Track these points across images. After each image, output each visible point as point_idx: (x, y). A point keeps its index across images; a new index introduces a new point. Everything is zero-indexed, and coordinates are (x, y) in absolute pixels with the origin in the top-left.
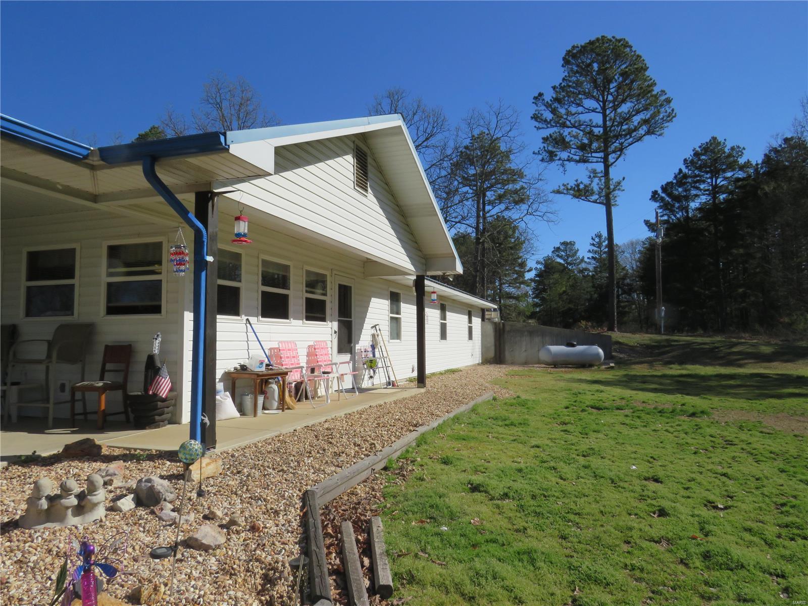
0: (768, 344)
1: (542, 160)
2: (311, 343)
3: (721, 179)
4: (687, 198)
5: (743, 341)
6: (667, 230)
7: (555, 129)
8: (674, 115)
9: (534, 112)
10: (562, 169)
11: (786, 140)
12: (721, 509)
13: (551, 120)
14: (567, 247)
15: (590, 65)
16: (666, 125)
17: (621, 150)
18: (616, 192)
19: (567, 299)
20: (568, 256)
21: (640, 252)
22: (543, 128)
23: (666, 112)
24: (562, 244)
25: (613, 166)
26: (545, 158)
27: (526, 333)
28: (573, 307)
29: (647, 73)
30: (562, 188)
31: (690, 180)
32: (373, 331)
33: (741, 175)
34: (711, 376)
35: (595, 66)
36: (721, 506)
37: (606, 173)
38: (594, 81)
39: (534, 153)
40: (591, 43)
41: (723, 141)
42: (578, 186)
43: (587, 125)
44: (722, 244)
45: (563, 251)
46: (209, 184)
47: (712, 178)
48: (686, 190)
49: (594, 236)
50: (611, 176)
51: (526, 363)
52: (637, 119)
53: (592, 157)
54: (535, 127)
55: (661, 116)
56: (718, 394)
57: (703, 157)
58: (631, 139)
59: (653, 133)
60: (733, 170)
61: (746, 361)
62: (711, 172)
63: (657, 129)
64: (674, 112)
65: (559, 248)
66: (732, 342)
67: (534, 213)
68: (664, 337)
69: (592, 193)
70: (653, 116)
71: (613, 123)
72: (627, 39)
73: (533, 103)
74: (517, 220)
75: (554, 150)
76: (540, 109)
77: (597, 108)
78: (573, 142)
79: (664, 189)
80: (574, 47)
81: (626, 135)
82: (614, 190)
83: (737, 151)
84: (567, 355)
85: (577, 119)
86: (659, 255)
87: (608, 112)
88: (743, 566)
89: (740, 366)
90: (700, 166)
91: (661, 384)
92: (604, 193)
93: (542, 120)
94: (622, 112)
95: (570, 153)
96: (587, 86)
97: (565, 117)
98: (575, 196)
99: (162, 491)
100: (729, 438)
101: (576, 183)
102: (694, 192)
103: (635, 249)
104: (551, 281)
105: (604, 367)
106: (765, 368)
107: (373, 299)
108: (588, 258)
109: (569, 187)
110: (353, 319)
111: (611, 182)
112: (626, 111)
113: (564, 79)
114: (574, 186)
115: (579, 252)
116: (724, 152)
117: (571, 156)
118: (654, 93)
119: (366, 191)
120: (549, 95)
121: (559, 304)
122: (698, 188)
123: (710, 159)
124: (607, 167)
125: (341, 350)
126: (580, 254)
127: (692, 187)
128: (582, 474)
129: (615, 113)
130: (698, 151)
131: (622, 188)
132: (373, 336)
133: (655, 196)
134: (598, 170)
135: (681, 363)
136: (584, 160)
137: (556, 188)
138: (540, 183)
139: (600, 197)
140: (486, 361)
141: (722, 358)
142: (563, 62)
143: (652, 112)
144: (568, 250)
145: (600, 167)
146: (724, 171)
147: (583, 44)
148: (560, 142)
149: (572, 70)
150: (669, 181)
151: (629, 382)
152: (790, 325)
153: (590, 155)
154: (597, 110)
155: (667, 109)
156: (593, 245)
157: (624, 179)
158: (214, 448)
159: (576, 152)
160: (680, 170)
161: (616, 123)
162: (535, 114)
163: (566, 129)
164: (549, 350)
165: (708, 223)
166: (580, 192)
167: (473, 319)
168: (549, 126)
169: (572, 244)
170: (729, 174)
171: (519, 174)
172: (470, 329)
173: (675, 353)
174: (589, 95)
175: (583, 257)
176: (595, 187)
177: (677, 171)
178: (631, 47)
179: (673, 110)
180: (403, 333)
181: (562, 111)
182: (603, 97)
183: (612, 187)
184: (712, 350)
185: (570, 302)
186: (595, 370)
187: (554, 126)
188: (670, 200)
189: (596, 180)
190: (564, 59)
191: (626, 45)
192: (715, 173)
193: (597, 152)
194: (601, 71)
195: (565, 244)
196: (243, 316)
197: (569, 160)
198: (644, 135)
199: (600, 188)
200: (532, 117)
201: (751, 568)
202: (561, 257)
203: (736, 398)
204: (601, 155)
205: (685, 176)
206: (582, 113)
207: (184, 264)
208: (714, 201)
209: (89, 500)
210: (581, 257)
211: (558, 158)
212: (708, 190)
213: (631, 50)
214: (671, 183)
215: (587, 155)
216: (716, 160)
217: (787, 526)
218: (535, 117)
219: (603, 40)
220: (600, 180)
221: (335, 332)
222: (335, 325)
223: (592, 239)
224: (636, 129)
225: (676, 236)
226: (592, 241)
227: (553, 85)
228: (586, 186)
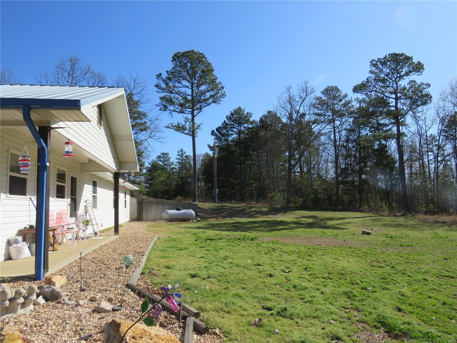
0: (265, 207)
1: (160, 109)
2: (59, 211)
3: (243, 127)
4: (228, 135)
5: (254, 205)
6: (220, 150)
7: (167, 93)
8: (225, 95)
9: (157, 83)
10: (170, 115)
11: (269, 112)
12: (287, 272)
13: (165, 89)
14: (165, 156)
15: (186, 63)
16: (222, 99)
17: (201, 109)
18: (198, 130)
19: (165, 184)
20: (165, 161)
21: (202, 160)
22: (161, 92)
23: (222, 93)
24: (162, 154)
25: (196, 117)
26: (162, 108)
27: (154, 204)
28: (168, 188)
29: (214, 73)
30: (170, 125)
31: (229, 126)
32: (85, 204)
33: (251, 126)
34: (246, 223)
35: (189, 64)
36: (287, 271)
37: (193, 120)
38: (188, 72)
39: (156, 105)
40: (187, 52)
41: (243, 109)
42: (179, 125)
43: (183, 94)
44: (242, 158)
45: (162, 158)
46: (49, 122)
47: (238, 126)
48: (227, 131)
49: (179, 151)
50: (195, 121)
51: (154, 220)
52: (208, 95)
53: (186, 111)
54: (156, 91)
55: (219, 94)
56: (254, 230)
57: (235, 116)
58: (206, 104)
59: (216, 102)
60: (248, 124)
61: (258, 215)
62: (238, 123)
63: (218, 101)
64: (225, 94)
65: (160, 156)
66: (250, 206)
67: (153, 137)
68: (220, 204)
69: (186, 129)
70: (216, 94)
71: (197, 95)
72: (204, 54)
73: (156, 78)
74: (143, 140)
75: (166, 104)
76: (160, 82)
77: (188, 86)
78: (177, 101)
79: (217, 130)
80: (178, 52)
81: (203, 102)
82: (197, 129)
83: (249, 115)
84: (177, 215)
85: (178, 90)
86: (215, 162)
87: (194, 88)
88: (307, 288)
89: (256, 217)
90: (234, 120)
91: (227, 227)
92: (191, 130)
93: (160, 87)
94: (202, 90)
95: (175, 107)
96: (184, 74)
97: (173, 88)
98: (176, 130)
99: (60, 291)
100: (273, 247)
101: (178, 124)
102: (231, 132)
103: (199, 158)
104: (156, 174)
105: (195, 220)
106: (266, 218)
107: (85, 185)
108: (176, 162)
109: (174, 125)
110: (77, 197)
111: (195, 125)
112: (203, 90)
113: (173, 68)
114: (176, 125)
115: (171, 159)
116: (244, 115)
117: (175, 109)
118: (217, 83)
119: (101, 126)
120: (165, 75)
121: (161, 187)
122: (232, 131)
123: (238, 117)
124: (193, 117)
125: (71, 216)
126: (171, 160)
127: (230, 130)
128: (231, 266)
129: (198, 90)
130: (232, 113)
131: (201, 128)
132: (85, 206)
133: (213, 133)
134: (189, 118)
135: (231, 217)
136: (181, 112)
137: (167, 125)
138: (157, 121)
139: (189, 132)
140: (132, 220)
141: (247, 214)
142: (172, 59)
143: (215, 92)
144: (165, 157)
145: (190, 116)
146: (244, 124)
147: (183, 52)
148: (170, 101)
149: (176, 64)
150: (220, 126)
151: (212, 227)
152: (272, 197)
153: (185, 110)
154: (189, 87)
155: (222, 91)
156: (179, 155)
157: (201, 124)
158: (47, 272)
159: (178, 107)
160: (225, 121)
161: (198, 95)
162: (157, 84)
163: (172, 94)
164: (168, 213)
165: (236, 148)
166: (180, 128)
167: (127, 195)
168: (164, 91)
169: (167, 154)
170: (246, 125)
171: (144, 115)
172: (125, 201)
173: (226, 213)
174: (184, 78)
175: (173, 162)
176: (188, 127)
177: (223, 122)
178: (206, 58)
179: (225, 92)
180: (98, 205)
181: (171, 84)
182: (192, 81)
183: (195, 127)
184: (243, 210)
185: (167, 186)
186: (191, 222)
187: (166, 92)
188: (220, 136)
189: (188, 123)
190: (173, 57)
191: (204, 57)
192: (240, 124)
193: (188, 108)
194: (192, 68)
195: (163, 154)
196: (28, 196)
197: (174, 111)
198: (211, 103)
199: (189, 127)
200: (155, 86)
201: (309, 288)
202: (161, 161)
203: (262, 232)
204: (191, 110)
205: (227, 124)
206: (181, 87)
207: (28, 167)
208: (239, 138)
209: (30, 299)
210: (172, 162)
211: (168, 109)
212: (237, 132)
213: (206, 60)
214: (221, 127)
215: (183, 109)
216: (240, 118)
217: (311, 275)
218: (157, 86)
219: (193, 52)
220: (190, 123)
221: (69, 205)
222: (69, 200)
223: (178, 152)
224: (208, 99)
225: (222, 154)
226: (178, 154)
227: (167, 70)
228: (183, 125)
